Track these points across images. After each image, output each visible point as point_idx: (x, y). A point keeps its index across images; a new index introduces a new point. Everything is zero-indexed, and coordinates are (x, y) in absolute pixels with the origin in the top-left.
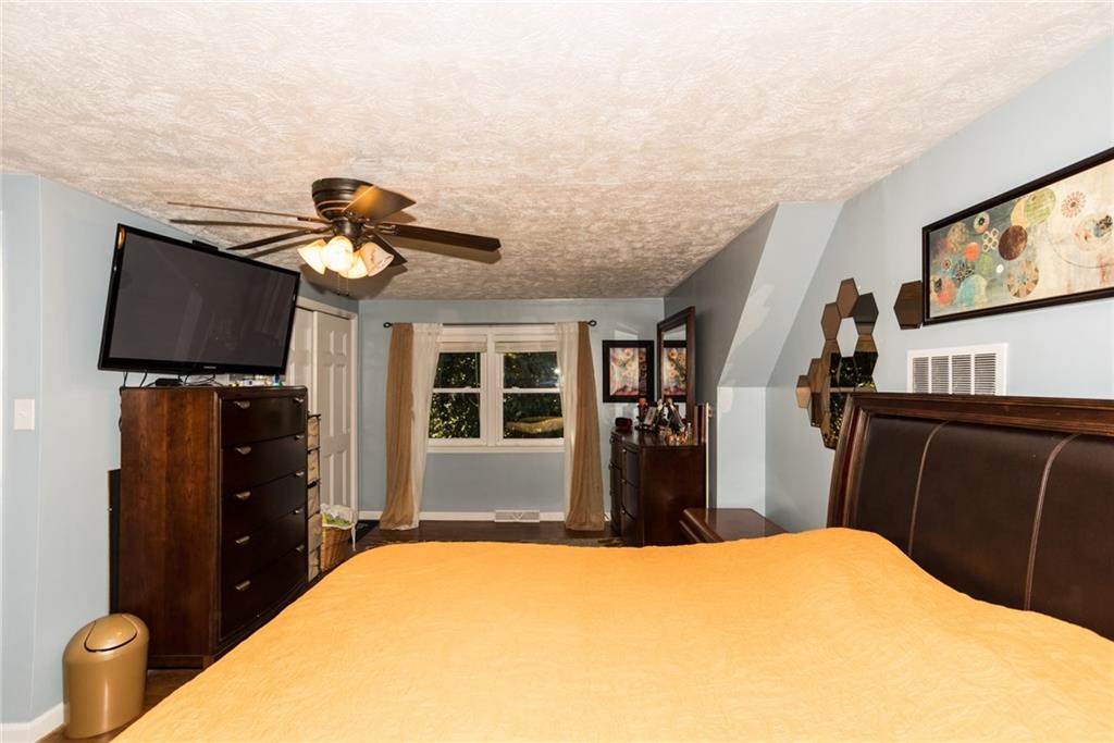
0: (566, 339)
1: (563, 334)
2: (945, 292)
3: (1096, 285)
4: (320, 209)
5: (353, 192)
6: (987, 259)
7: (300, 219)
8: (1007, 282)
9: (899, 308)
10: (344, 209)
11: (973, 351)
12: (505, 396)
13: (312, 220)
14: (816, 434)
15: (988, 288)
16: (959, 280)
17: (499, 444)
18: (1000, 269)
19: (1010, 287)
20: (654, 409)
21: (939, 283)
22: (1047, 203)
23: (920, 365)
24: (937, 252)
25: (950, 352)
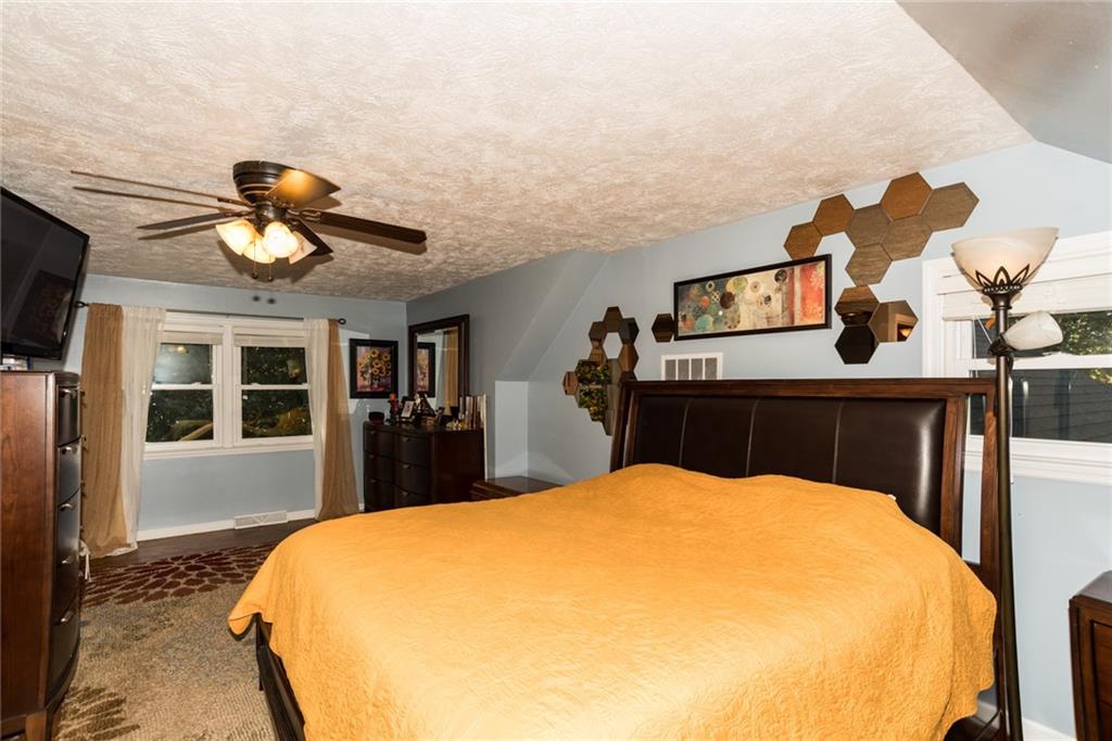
0: (315, 334)
1: (312, 330)
2: (688, 323)
3: (765, 326)
4: (242, 191)
5: (277, 176)
6: (714, 307)
7: (220, 200)
8: (724, 320)
9: (655, 329)
10: (267, 193)
11: (704, 356)
12: (244, 392)
13: (234, 202)
14: (585, 413)
15: (715, 322)
16: (697, 317)
17: (236, 444)
18: (721, 313)
19: (726, 323)
20: (412, 403)
21: (684, 317)
22: (744, 284)
23: (670, 364)
24: (683, 298)
25: (690, 357)
